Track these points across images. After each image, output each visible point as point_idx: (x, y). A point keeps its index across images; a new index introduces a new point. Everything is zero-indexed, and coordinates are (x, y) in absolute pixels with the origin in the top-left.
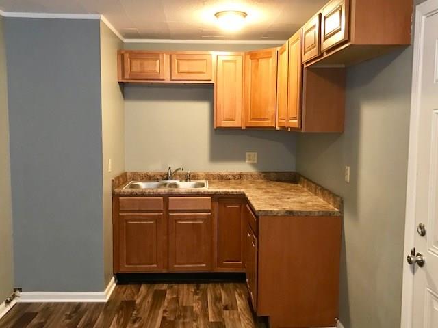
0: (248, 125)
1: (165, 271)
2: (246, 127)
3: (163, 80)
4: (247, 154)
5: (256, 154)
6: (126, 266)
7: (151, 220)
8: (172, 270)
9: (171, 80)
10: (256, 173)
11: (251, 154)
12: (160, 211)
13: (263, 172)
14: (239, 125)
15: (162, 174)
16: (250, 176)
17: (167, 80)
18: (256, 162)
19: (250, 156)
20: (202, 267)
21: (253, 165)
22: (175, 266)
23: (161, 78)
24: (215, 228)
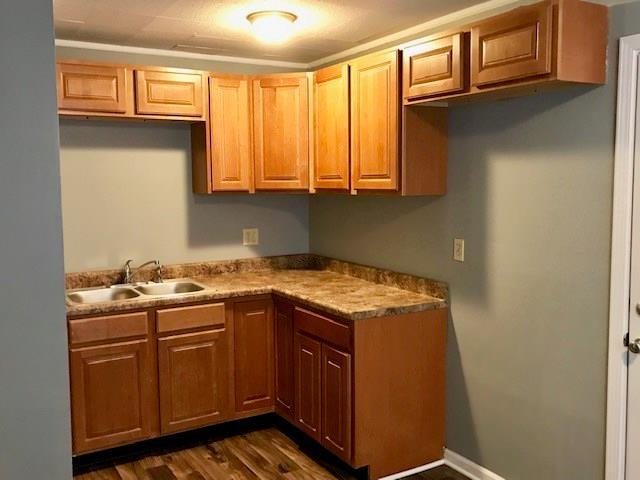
0: (261, 187)
1: (153, 435)
2: (257, 190)
3: (123, 113)
4: (245, 231)
5: (256, 230)
6: (87, 440)
7: (127, 353)
8: (166, 432)
9: (136, 113)
10: (260, 259)
11: (250, 230)
12: (142, 337)
13: (268, 258)
14: (245, 188)
15: (110, 273)
16: (250, 265)
17: (130, 113)
18: (256, 243)
19: (248, 234)
20: (215, 416)
21: (253, 247)
22: (172, 423)
23: (121, 109)
24: (231, 350)
